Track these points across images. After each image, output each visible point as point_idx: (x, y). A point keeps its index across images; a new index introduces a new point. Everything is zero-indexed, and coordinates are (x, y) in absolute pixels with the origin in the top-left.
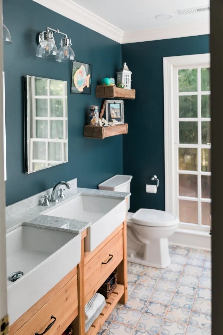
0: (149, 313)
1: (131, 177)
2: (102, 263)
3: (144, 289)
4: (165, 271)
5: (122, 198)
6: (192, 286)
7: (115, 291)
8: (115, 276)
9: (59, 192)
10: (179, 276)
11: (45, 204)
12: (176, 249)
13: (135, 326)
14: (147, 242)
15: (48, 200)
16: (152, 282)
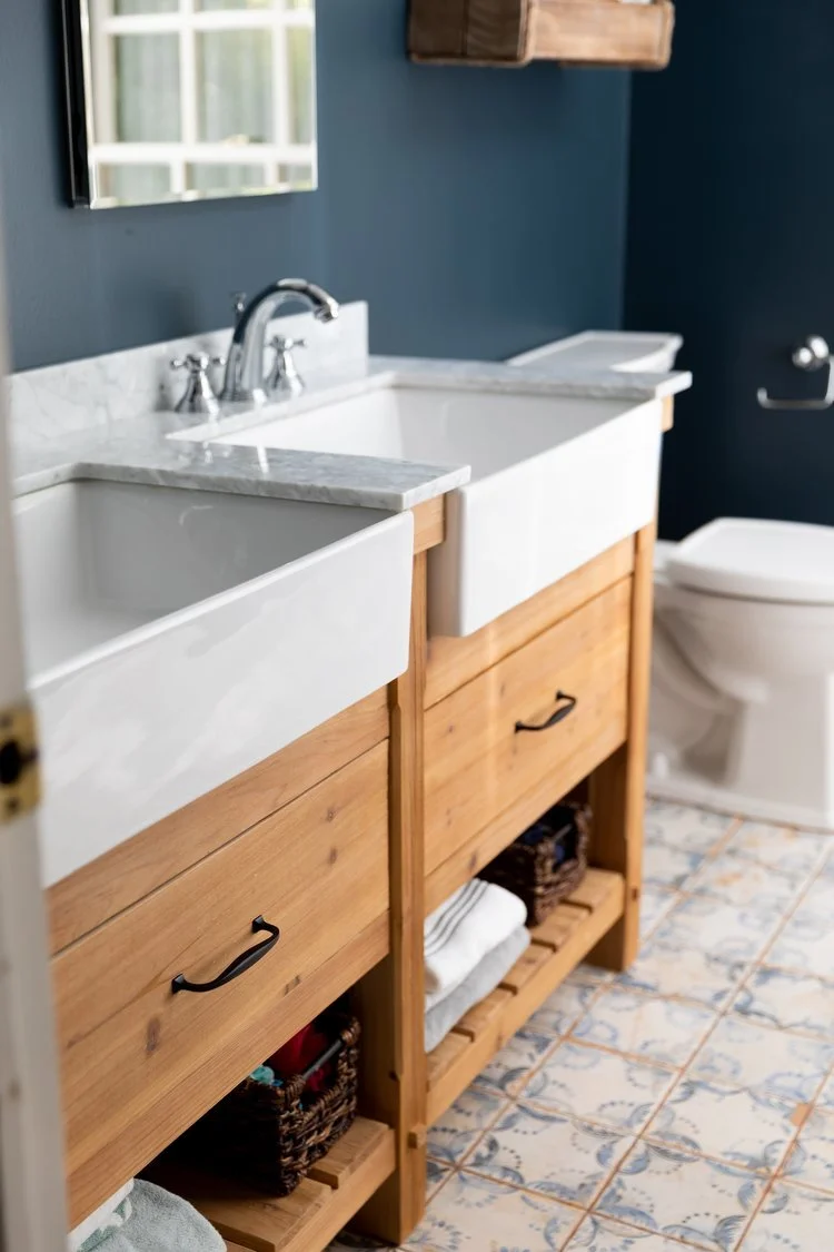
0: (760, 1014)
1: (674, 343)
2: (519, 728)
3: (729, 913)
5: (637, 390)
7: (576, 896)
8: (581, 821)
9: (270, 354)
11: (192, 400)
13: (681, 1063)
14: (752, 691)
15: (213, 387)
16: (774, 888)
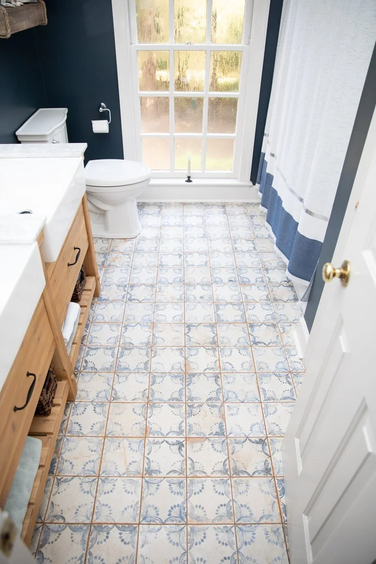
0: (134, 300)
1: (66, 111)
2: (69, 265)
3: (118, 270)
4: (137, 241)
6: (177, 254)
7: (85, 288)
10: (156, 243)
12: (144, 207)
13: (121, 321)
16: (126, 259)
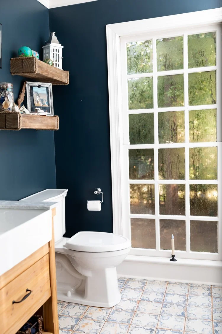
1: (67, 190)
4: (113, 310)
5: (45, 207)
6: (149, 328)
8: (39, 321)
10: (131, 316)
12: (128, 282)
14: (88, 274)
16: (96, 326)
